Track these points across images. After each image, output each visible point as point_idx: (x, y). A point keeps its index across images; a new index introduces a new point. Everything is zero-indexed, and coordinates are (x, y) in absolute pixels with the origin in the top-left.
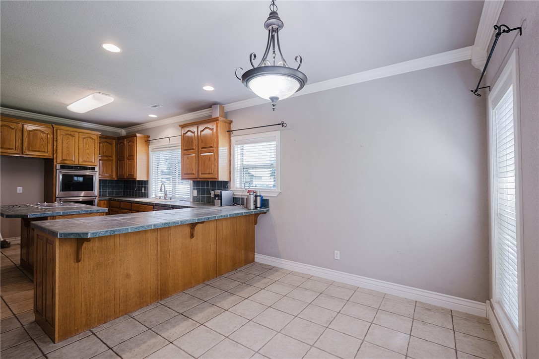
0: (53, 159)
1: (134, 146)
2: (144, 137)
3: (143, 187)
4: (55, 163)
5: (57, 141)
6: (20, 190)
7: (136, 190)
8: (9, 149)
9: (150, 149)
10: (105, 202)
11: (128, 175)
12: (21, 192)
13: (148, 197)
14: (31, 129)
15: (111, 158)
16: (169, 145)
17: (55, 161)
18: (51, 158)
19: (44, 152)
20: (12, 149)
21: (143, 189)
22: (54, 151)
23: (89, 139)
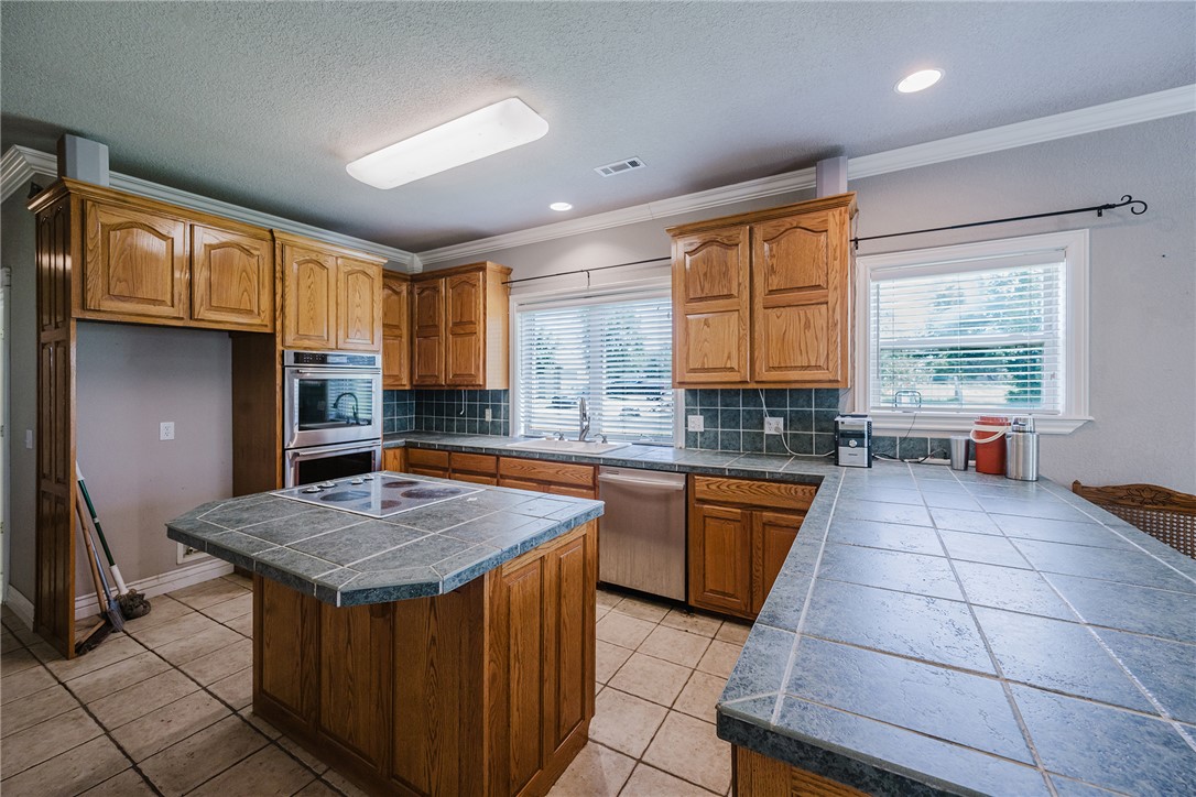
0: (272, 336)
1: (477, 297)
2: (501, 272)
3: (487, 407)
4: (279, 347)
5: (283, 280)
6: (167, 430)
7: (464, 415)
8: (154, 302)
9: (513, 304)
10: (398, 451)
11: (454, 376)
12: (171, 436)
13: (506, 434)
14: (215, 242)
15: (397, 332)
16: (588, 290)
17: (278, 340)
18: (268, 330)
19: (250, 312)
20: (162, 303)
21: (489, 413)
22: (277, 311)
23: (361, 277)
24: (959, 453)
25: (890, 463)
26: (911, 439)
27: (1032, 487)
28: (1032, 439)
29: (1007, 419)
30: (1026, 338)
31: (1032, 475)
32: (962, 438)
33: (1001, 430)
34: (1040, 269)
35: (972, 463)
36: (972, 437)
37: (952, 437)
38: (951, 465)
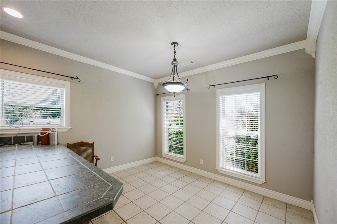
24: (35, 140)
25: (9, 146)
26: (18, 137)
27: (56, 146)
28: (56, 134)
29: (50, 129)
30: (56, 107)
31: (56, 143)
32: (36, 135)
33: (48, 132)
34: (60, 89)
35: (40, 142)
36: (39, 135)
37: (33, 135)
38: (33, 144)
